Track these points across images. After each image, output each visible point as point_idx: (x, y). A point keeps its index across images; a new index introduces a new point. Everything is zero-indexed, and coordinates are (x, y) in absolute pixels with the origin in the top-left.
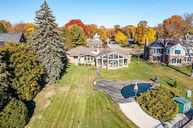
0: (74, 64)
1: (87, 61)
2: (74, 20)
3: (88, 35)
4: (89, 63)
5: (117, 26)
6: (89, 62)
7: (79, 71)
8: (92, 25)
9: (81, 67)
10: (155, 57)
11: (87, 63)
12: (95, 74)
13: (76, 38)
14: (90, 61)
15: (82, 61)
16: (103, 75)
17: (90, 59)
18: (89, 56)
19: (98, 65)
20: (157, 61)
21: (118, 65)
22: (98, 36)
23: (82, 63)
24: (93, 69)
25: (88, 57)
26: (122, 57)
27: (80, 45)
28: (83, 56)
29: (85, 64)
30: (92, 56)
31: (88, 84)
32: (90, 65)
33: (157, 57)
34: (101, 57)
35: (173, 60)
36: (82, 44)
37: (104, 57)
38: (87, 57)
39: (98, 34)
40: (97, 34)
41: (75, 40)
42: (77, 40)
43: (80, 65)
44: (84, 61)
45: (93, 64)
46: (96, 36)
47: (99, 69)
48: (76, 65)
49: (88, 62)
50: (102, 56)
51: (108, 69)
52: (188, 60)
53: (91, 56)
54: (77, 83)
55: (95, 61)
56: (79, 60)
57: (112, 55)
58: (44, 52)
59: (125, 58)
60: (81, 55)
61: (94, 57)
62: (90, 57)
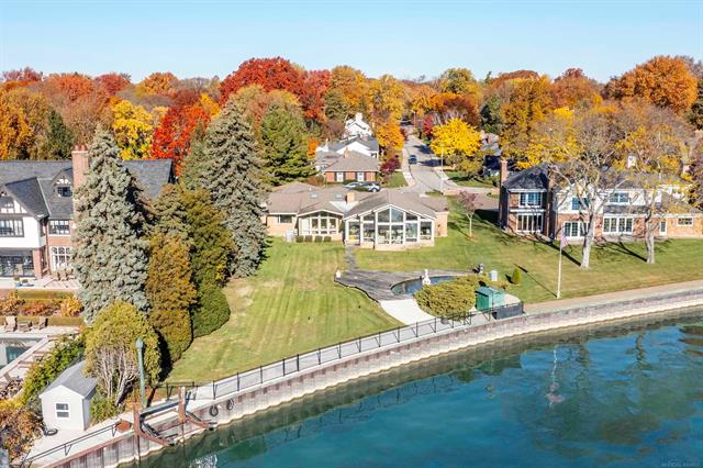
0: (280, 238)
1: (320, 228)
2: (259, 62)
3: (320, 125)
4: (324, 236)
5: (455, 75)
6: (325, 232)
7: (298, 254)
8: (336, 71)
9: (304, 247)
10: (525, 217)
11: (320, 234)
12: (341, 260)
13: (280, 156)
14: (328, 230)
15: (306, 228)
16: (359, 262)
17: (329, 224)
18: (324, 214)
19: (350, 240)
20: (530, 229)
21: (404, 240)
22: (364, 125)
23: (304, 234)
24: (337, 250)
25: (323, 216)
26: (415, 218)
27: (294, 176)
28: (308, 216)
29: (314, 239)
30: (335, 215)
31: (324, 277)
32: (328, 240)
33: (530, 217)
34: (358, 218)
35: (568, 225)
36: (299, 175)
37: (366, 218)
38: (319, 218)
39: (367, 118)
40: (359, 116)
41: (278, 160)
42: (283, 161)
43: (299, 240)
44: (312, 229)
45: (337, 236)
46: (357, 126)
47: (351, 249)
48: (289, 240)
49: (323, 232)
50: (362, 215)
51: (377, 249)
52: (622, 229)
53: (331, 215)
54: (297, 276)
55: (342, 229)
56: (297, 227)
57: (387, 212)
58: (229, 206)
59: (423, 220)
60: (302, 211)
61: (340, 217)
62: (328, 218)
